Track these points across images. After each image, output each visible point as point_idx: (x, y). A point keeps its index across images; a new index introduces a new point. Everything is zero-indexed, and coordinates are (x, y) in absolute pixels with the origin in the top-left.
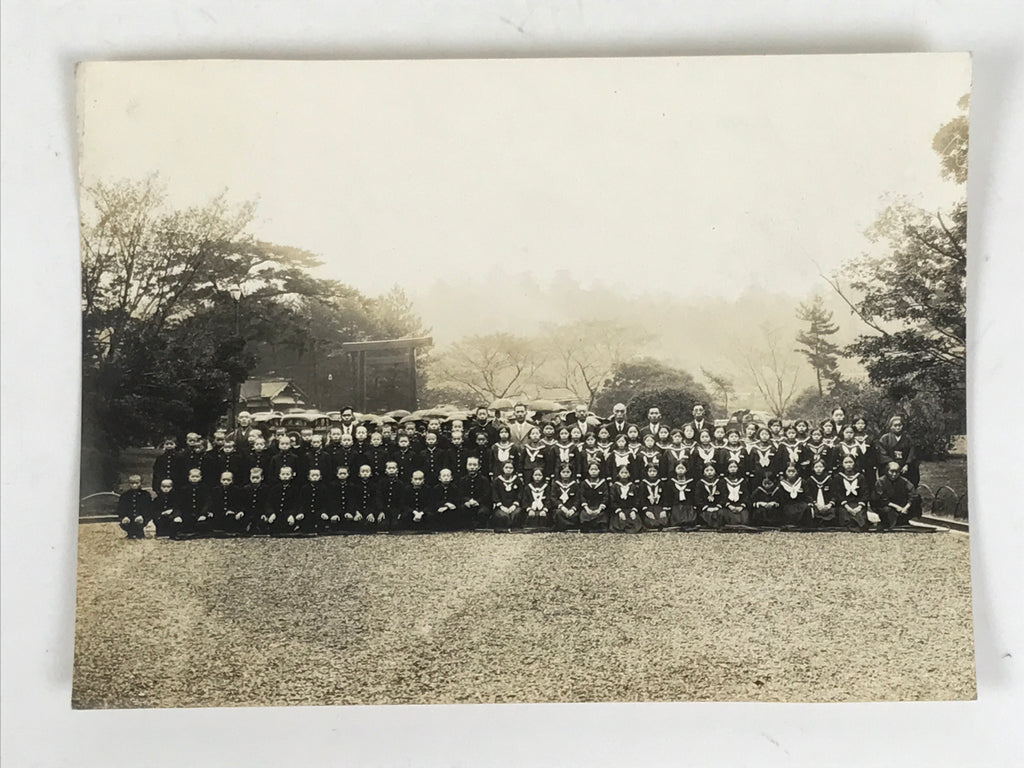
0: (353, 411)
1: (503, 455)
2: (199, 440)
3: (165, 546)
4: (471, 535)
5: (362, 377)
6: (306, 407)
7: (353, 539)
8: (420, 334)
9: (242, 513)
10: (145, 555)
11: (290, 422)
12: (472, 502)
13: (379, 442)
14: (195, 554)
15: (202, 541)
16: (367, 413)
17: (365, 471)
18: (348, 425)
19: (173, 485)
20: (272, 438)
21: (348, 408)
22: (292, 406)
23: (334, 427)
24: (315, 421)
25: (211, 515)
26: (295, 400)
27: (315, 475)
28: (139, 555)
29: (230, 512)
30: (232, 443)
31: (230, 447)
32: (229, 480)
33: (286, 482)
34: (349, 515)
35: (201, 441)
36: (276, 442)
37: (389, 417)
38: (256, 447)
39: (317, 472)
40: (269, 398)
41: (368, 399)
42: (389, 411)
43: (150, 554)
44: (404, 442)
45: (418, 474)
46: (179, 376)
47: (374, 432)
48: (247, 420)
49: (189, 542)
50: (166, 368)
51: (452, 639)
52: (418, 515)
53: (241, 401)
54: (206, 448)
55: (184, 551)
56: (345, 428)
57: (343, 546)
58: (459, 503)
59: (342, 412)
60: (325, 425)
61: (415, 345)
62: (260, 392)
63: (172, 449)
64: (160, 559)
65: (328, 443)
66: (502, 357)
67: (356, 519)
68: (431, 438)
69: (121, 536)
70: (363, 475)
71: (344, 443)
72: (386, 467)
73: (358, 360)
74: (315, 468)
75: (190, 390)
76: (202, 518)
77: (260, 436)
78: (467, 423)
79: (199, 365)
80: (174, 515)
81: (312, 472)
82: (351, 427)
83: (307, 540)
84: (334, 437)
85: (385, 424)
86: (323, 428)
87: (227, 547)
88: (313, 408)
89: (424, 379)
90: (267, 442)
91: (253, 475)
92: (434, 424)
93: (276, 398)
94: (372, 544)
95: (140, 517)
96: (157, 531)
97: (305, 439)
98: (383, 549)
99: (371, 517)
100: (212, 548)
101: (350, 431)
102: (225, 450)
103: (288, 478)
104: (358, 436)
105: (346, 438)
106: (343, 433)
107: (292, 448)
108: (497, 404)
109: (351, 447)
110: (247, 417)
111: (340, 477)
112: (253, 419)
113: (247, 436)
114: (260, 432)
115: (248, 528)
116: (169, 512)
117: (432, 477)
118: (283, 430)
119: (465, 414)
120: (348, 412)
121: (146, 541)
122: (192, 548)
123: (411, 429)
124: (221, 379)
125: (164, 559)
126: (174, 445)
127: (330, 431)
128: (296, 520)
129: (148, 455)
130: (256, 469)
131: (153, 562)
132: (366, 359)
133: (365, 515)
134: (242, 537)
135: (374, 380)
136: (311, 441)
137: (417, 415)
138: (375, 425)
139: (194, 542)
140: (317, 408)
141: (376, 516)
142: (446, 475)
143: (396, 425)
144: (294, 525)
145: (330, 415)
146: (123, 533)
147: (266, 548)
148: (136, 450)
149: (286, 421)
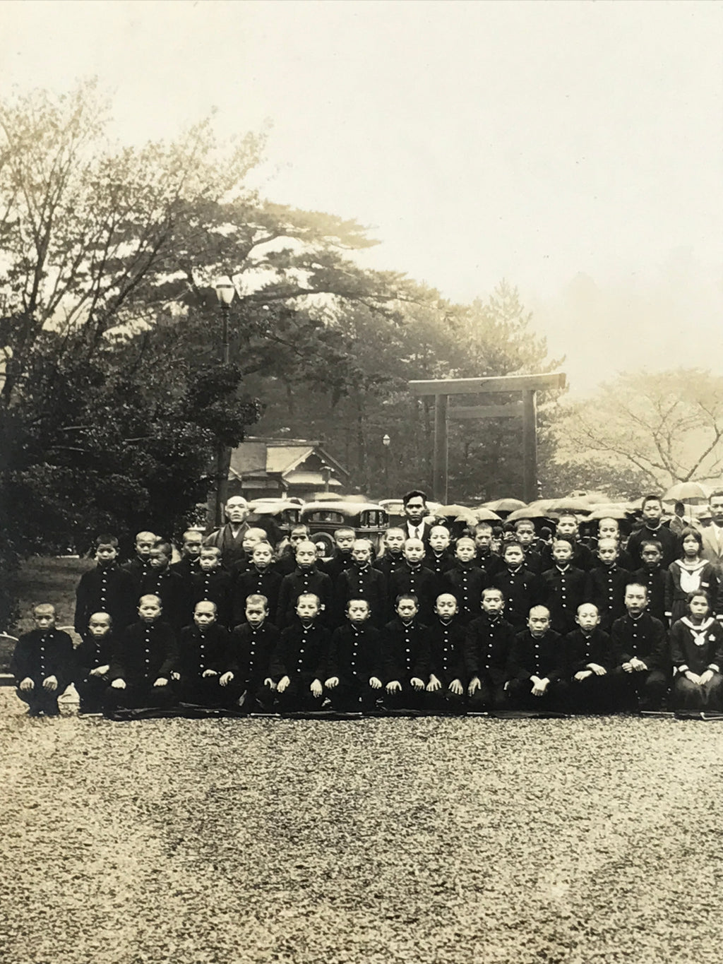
0: (425, 499)
1: (690, 582)
2: (157, 544)
3: (94, 730)
4: (634, 722)
5: (441, 443)
6: (345, 490)
7: (425, 724)
8: (543, 369)
9: (230, 674)
10: (60, 745)
11: (316, 517)
12: (635, 663)
13: (471, 554)
14: (148, 745)
15: (161, 723)
16: (450, 503)
17: (447, 604)
18: (416, 523)
19: (112, 623)
20: (285, 543)
21: (416, 495)
22: (320, 488)
23: (392, 526)
24: (358, 515)
25: (177, 676)
26: (326, 479)
27: (358, 609)
28: (50, 746)
29: (210, 672)
30: (215, 551)
31: (211, 558)
32: (208, 615)
33: (307, 620)
34: (418, 682)
35: (162, 547)
36: (292, 551)
37: (488, 510)
38: (257, 559)
39: (363, 604)
40: (280, 473)
41: (451, 478)
42: (488, 500)
43: (69, 744)
44: (515, 555)
45: (539, 612)
46: (125, 433)
47: (461, 536)
48: (241, 511)
49: (138, 723)
50: (102, 420)
51: (606, 909)
52: (540, 684)
53: (230, 478)
54: (170, 557)
55: (129, 740)
56: (412, 528)
57: (408, 736)
58: (612, 663)
59: (407, 499)
60: (377, 522)
61: (534, 388)
62: (265, 463)
63: (111, 560)
64: (86, 753)
65: (381, 554)
66: (687, 410)
67: (430, 687)
68: (562, 550)
69: (18, 711)
70: (442, 610)
71: (409, 554)
72: (482, 598)
73: (435, 410)
74: (358, 598)
75: (142, 458)
76: (161, 682)
77: (263, 540)
78: (625, 525)
79: (160, 414)
80: (111, 676)
81: (355, 603)
82: (421, 527)
83: (344, 725)
84: (391, 544)
85: (481, 522)
86: (374, 528)
87: (204, 733)
88: (354, 493)
89: (550, 446)
90: (275, 550)
91: (250, 606)
92: (567, 525)
93: (291, 473)
94: (459, 734)
95: (52, 679)
96: (81, 703)
97: (341, 545)
98: (478, 743)
99: (456, 685)
100: (179, 734)
101: (421, 534)
102: (203, 562)
103: (311, 613)
104: (434, 543)
105: (413, 548)
106: (408, 537)
107: (319, 562)
108: (678, 491)
109: (422, 561)
110: (241, 506)
111: (402, 613)
112: (252, 510)
113: (242, 539)
114: (263, 533)
115: (242, 700)
116: (103, 669)
117: (564, 617)
118: (303, 530)
119: (622, 507)
120: (417, 500)
121: (62, 720)
122: (143, 734)
123: (526, 533)
124: (198, 440)
125: (92, 753)
126: (114, 554)
127: (384, 533)
128: (324, 687)
129: (71, 570)
130: (256, 597)
131: (74, 758)
132: (448, 409)
133: (446, 682)
134: (230, 716)
135: (462, 444)
136: (351, 550)
137: (538, 508)
138: (464, 524)
139: (147, 724)
140: (363, 492)
141: (466, 685)
142: (588, 614)
143: (502, 525)
144: (322, 698)
145: (386, 506)
146: (21, 707)
147: (273, 736)
148: (47, 561)
149: (310, 513)
